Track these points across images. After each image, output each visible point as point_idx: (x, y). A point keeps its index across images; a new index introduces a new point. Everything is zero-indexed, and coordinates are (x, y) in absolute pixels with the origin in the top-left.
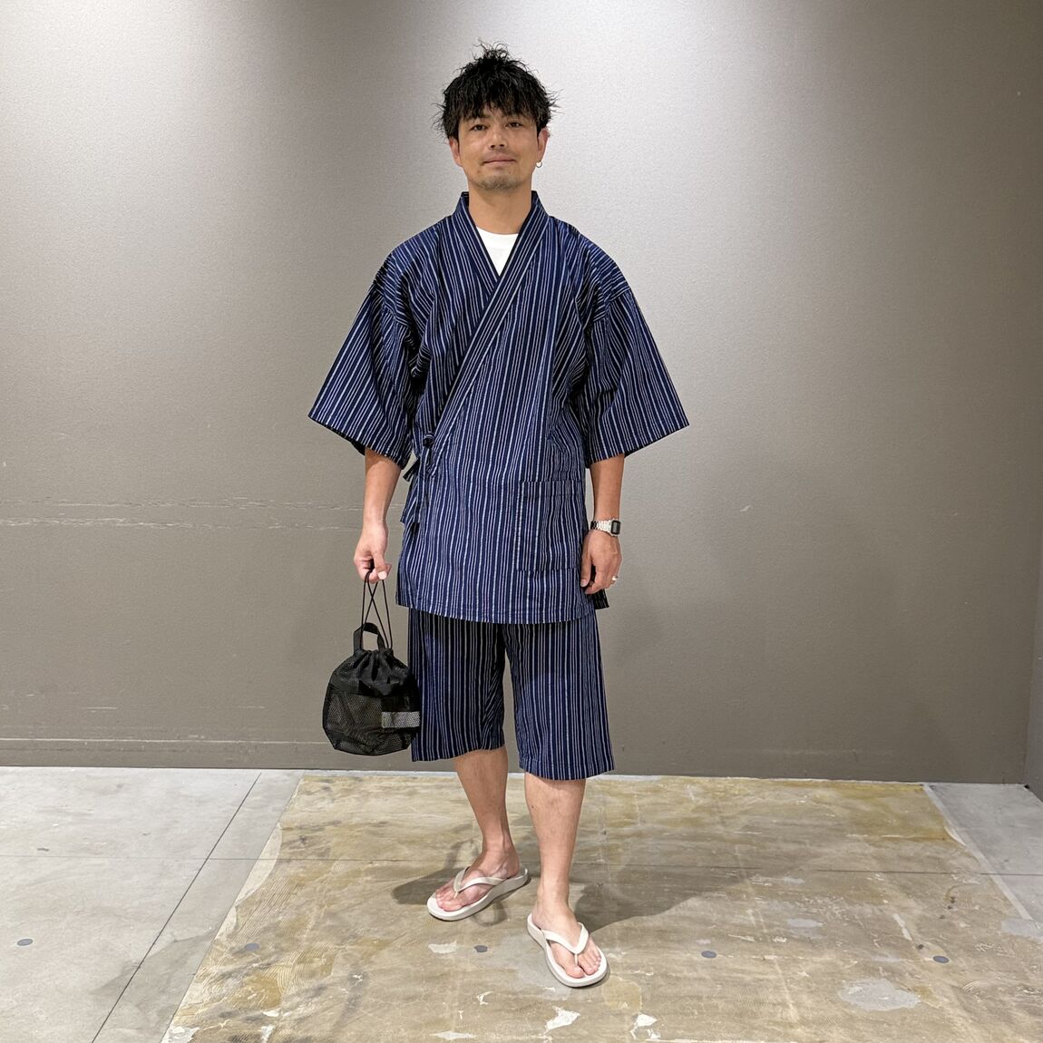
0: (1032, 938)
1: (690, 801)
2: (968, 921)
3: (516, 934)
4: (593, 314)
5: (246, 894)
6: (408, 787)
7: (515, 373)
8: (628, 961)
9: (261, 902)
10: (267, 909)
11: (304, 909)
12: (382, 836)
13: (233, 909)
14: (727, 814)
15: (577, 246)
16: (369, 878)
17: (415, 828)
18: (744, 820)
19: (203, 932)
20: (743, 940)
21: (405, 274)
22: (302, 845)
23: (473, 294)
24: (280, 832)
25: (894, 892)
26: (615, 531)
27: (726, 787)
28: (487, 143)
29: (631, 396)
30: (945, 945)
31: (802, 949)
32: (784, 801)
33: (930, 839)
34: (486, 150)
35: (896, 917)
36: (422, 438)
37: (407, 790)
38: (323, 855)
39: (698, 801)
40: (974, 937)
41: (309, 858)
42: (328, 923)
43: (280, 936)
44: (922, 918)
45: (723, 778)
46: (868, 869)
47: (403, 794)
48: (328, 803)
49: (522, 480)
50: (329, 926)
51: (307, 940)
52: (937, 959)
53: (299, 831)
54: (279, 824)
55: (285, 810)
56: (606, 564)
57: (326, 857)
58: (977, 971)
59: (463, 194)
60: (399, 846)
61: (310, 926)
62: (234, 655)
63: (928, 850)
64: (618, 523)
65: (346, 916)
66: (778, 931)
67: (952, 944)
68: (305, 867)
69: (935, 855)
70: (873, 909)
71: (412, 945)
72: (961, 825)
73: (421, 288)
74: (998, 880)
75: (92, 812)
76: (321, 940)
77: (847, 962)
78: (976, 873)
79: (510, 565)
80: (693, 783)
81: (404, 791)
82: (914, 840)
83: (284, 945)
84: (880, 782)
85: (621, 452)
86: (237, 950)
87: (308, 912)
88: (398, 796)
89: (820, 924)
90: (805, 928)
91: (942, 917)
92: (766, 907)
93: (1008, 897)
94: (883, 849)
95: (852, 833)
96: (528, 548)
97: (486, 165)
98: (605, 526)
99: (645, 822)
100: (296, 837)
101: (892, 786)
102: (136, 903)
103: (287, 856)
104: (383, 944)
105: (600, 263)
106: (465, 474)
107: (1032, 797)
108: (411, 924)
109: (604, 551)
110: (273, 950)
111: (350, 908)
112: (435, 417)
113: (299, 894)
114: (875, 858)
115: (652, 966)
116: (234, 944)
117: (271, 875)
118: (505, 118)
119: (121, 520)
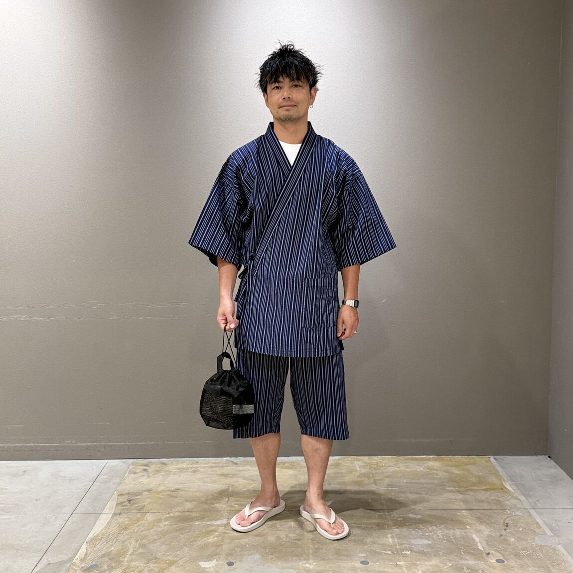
0: (553, 546)
1: (356, 471)
2: (516, 538)
3: (252, 554)
4: (344, 187)
5: (93, 534)
6: (193, 468)
7: (301, 219)
8: (317, 568)
9: (101, 539)
10: (105, 544)
11: (127, 543)
12: (176, 497)
13: (85, 544)
14: (378, 478)
15: (334, 150)
16: (166, 523)
17: (196, 492)
18: (387, 481)
19: (66, 558)
20: (385, 553)
21: (239, 165)
22: (129, 504)
23: (277, 176)
24: (116, 497)
25: (473, 521)
26: (356, 306)
27: (377, 462)
28: (282, 96)
29: (364, 232)
30: (503, 552)
31: (419, 557)
32: (411, 469)
33: (494, 489)
34: (281, 100)
35: (474, 536)
36: (249, 255)
37: (193, 469)
38: (140, 510)
39: (361, 471)
40: (520, 547)
41: (132, 512)
42: (141, 551)
43: (112, 559)
44: (489, 536)
45: (376, 457)
46: (459, 508)
47: (190, 472)
48: (146, 479)
49: (306, 278)
50: (141, 552)
51: (127, 561)
52: (498, 561)
53: (127, 496)
54: (115, 492)
55: (120, 484)
56: (352, 324)
57: (142, 511)
58: (521, 567)
59: (270, 123)
60: (186, 503)
61: (129, 553)
62: (91, 393)
63: (493, 496)
64: (358, 301)
65: (151, 546)
66: (405, 547)
67: (506, 551)
68: (129, 518)
69: (497, 498)
70: (461, 532)
71: (189, 563)
72: (512, 480)
73: (248, 173)
74: (533, 512)
75: (6, 487)
76: (135, 562)
77: (446, 565)
78: (520, 508)
79: (299, 324)
80: (359, 460)
81: (190, 470)
82: (486, 490)
83: (114, 565)
84: (466, 457)
85: (359, 262)
86: (85, 568)
87: (129, 545)
88: (187, 473)
89: (430, 542)
90: (421, 545)
91: (501, 536)
92: (399, 533)
93: (539, 523)
94: (466, 496)
95: (449, 487)
96: (308, 315)
97: (281, 108)
98: (350, 303)
99: (330, 484)
100: (125, 500)
101: (472, 458)
102: (28, 541)
103: (119, 511)
104: (172, 563)
105: (346, 159)
106: (273, 274)
107: (552, 463)
108: (189, 550)
109: (351, 317)
110: (107, 568)
111: (154, 541)
112: (256, 244)
113: (124, 533)
114: (462, 501)
115: (331, 571)
116: (83, 565)
117: (109, 522)
118: (291, 83)
119: (24, 317)
